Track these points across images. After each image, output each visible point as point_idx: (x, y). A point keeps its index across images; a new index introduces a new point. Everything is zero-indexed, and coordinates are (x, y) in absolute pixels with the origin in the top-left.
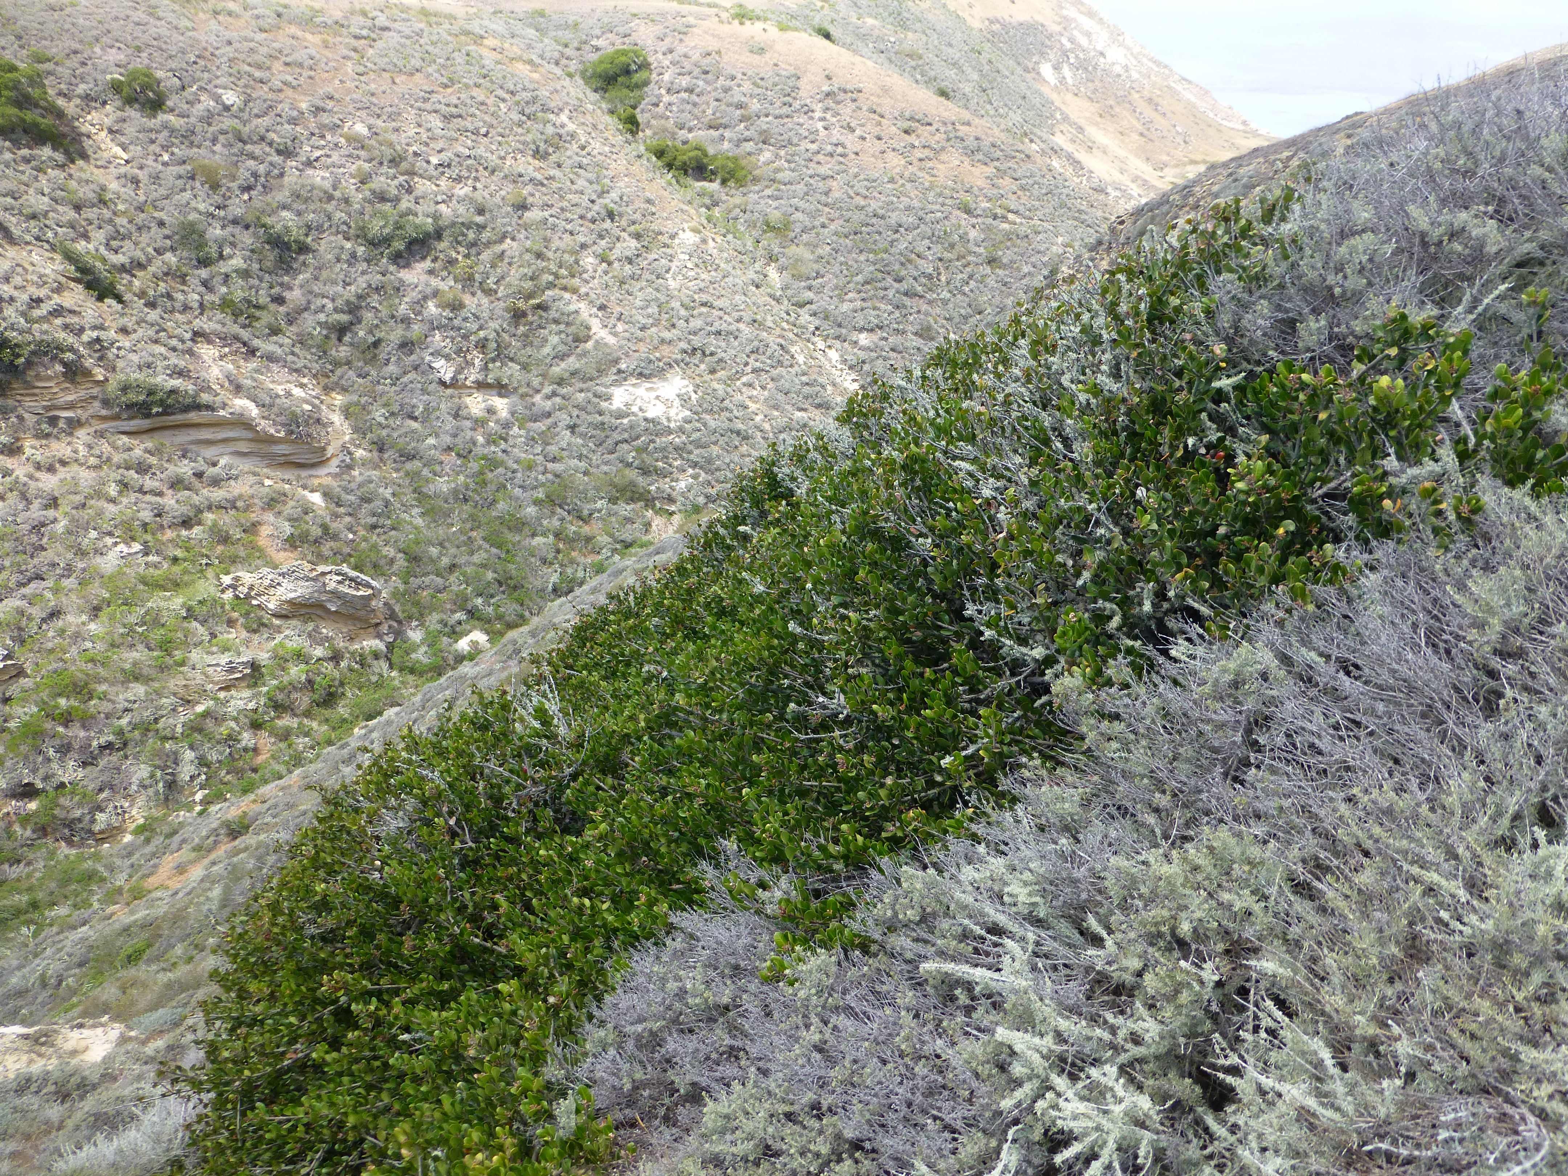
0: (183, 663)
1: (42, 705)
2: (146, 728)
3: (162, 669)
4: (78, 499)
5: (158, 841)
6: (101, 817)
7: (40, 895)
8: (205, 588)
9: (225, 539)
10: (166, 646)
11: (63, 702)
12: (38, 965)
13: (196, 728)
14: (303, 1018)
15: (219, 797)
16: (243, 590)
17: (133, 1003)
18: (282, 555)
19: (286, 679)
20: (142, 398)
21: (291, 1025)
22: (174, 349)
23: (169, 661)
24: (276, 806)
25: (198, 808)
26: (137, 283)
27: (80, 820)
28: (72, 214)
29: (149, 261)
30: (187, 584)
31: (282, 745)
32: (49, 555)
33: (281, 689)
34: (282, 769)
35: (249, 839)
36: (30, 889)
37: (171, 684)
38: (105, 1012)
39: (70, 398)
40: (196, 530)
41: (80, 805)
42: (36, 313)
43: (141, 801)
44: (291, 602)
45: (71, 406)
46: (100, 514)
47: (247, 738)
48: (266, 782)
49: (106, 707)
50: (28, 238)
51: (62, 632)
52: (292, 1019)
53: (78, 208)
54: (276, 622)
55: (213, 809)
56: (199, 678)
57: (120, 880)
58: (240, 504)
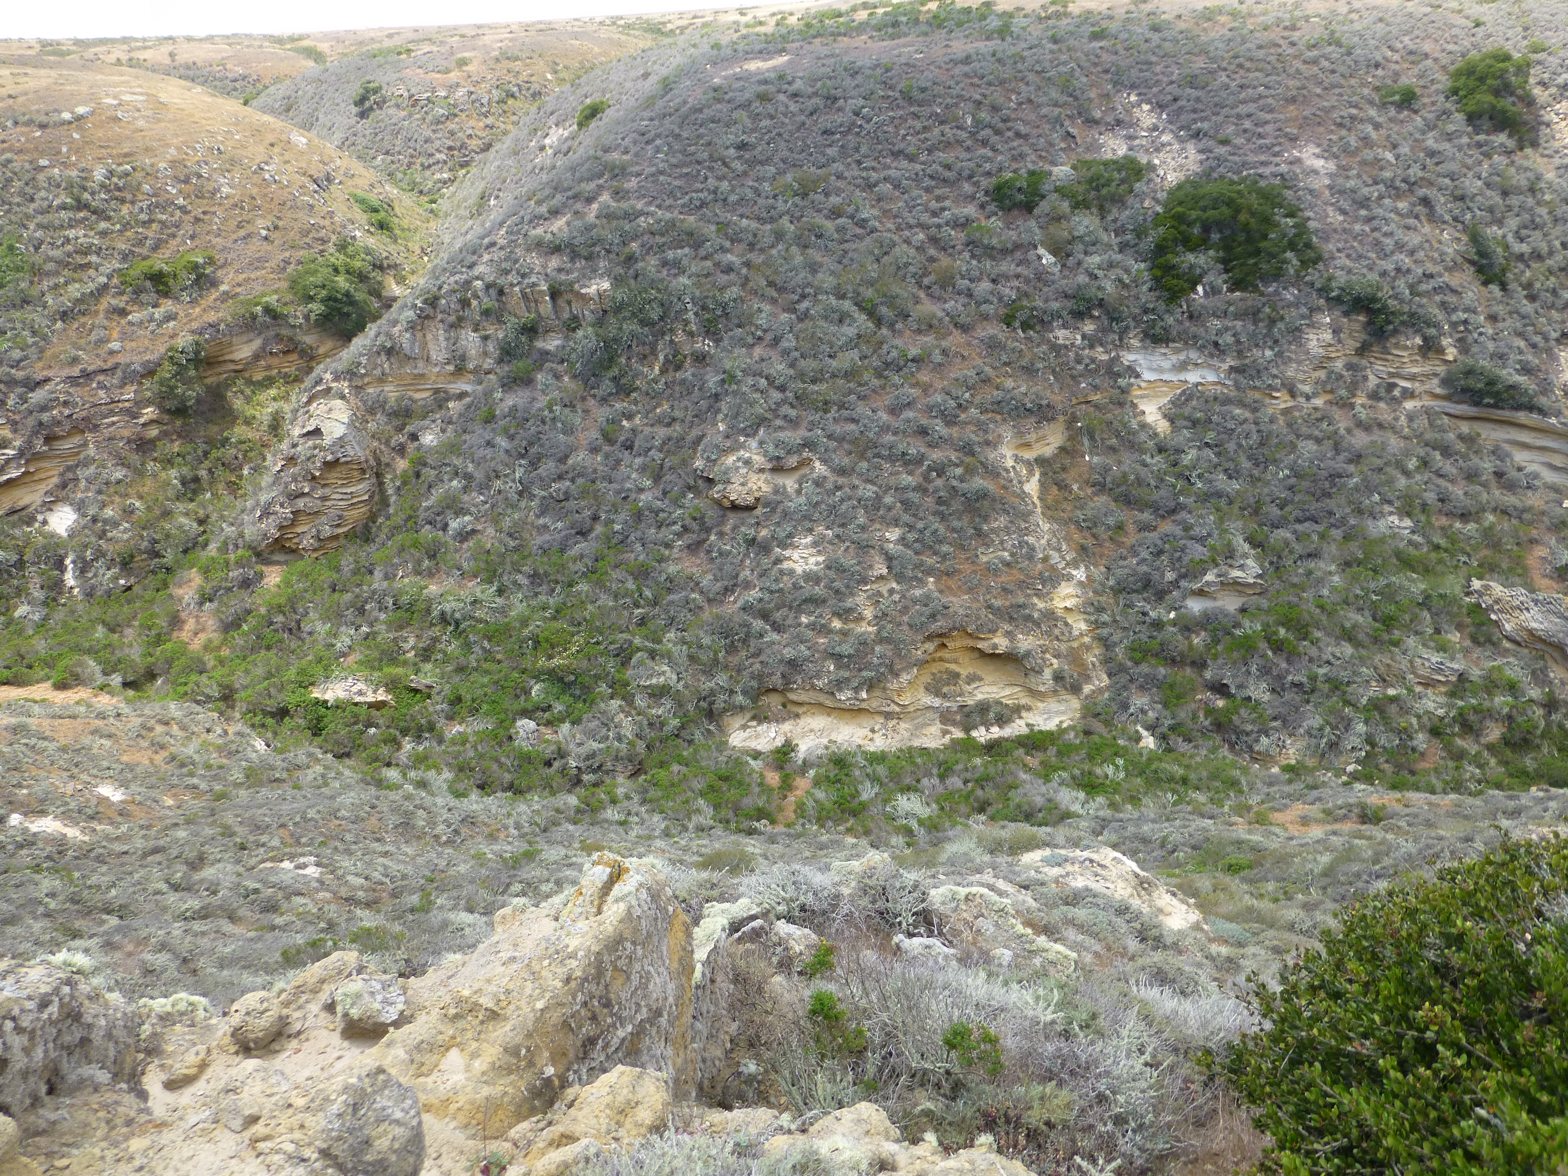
0: (1396, 644)
1: (1266, 626)
2: (1336, 685)
3: (1376, 640)
4: (1379, 462)
5: (1298, 786)
6: (1264, 740)
7: (1192, 776)
8: (1451, 585)
9: (1496, 546)
10: (1388, 622)
11: (1282, 631)
12: (1166, 828)
13: (1378, 706)
14: (1386, 1023)
15: (1368, 779)
16: (1488, 600)
17: (1216, 904)
18: (1546, 582)
19: (1487, 704)
20: (1480, 385)
21: (1373, 1021)
22: (1534, 346)
23: (1386, 637)
24: (1416, 816)
25: (1345, 778)
26: (1528, 274)
27: (1248, 734)
28: (1498, 199)
29: (1551, 253)
30: (1436, 574)
31: (1451, 764)
32: (1331, 503)
33: (1476, 710)
34: (1439, 785)
35: (1376, 832)
36: (1188, 767)
37: (1377, 658)
38: (1193, 896)
39: (1415, 370)
40: (1471, 526)
41: (1253, 722)
42: (1424, 287)
43: (1301, 744)
44: (1531, 632)
45: (1412, 378)
46: (1390, 482)
47: (1421, 740)
48: (1417, 789)
49: (1313, 652)
50: (1447, 217)
51: (1309, 573)
52: (1377, 1018)
53: (1505, 194)
54: (1507, 644)
55: (1359, 786)
56: (1404, 665)
57: (1254, 800)
58: (1525, 516)
